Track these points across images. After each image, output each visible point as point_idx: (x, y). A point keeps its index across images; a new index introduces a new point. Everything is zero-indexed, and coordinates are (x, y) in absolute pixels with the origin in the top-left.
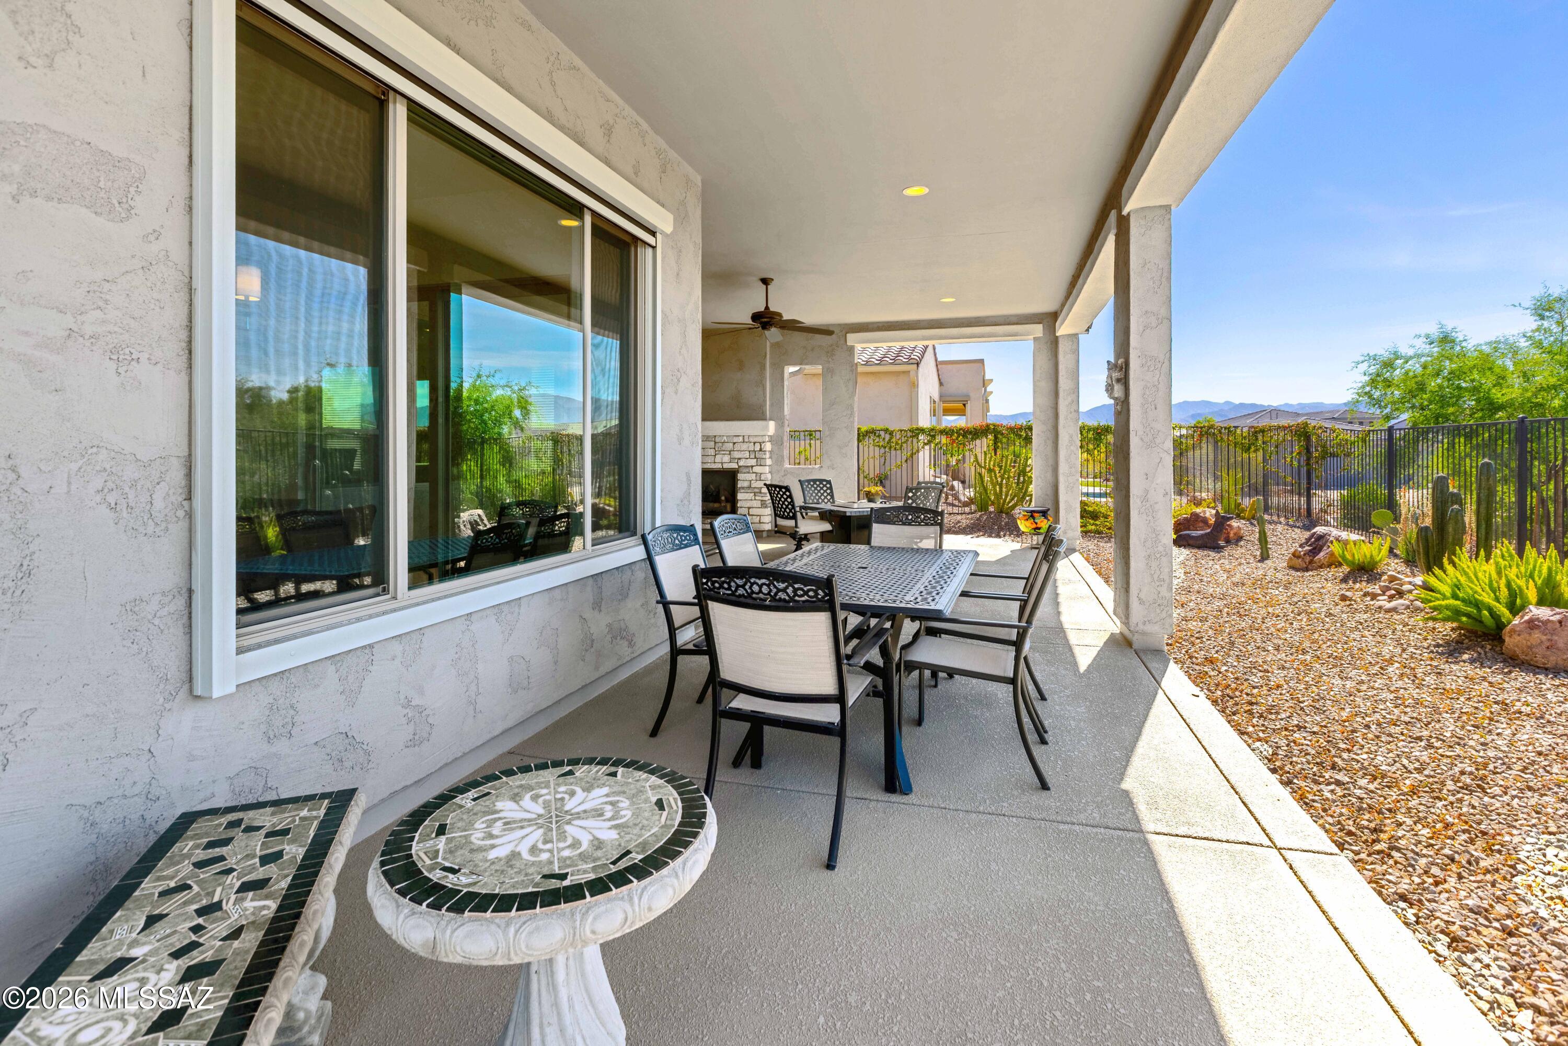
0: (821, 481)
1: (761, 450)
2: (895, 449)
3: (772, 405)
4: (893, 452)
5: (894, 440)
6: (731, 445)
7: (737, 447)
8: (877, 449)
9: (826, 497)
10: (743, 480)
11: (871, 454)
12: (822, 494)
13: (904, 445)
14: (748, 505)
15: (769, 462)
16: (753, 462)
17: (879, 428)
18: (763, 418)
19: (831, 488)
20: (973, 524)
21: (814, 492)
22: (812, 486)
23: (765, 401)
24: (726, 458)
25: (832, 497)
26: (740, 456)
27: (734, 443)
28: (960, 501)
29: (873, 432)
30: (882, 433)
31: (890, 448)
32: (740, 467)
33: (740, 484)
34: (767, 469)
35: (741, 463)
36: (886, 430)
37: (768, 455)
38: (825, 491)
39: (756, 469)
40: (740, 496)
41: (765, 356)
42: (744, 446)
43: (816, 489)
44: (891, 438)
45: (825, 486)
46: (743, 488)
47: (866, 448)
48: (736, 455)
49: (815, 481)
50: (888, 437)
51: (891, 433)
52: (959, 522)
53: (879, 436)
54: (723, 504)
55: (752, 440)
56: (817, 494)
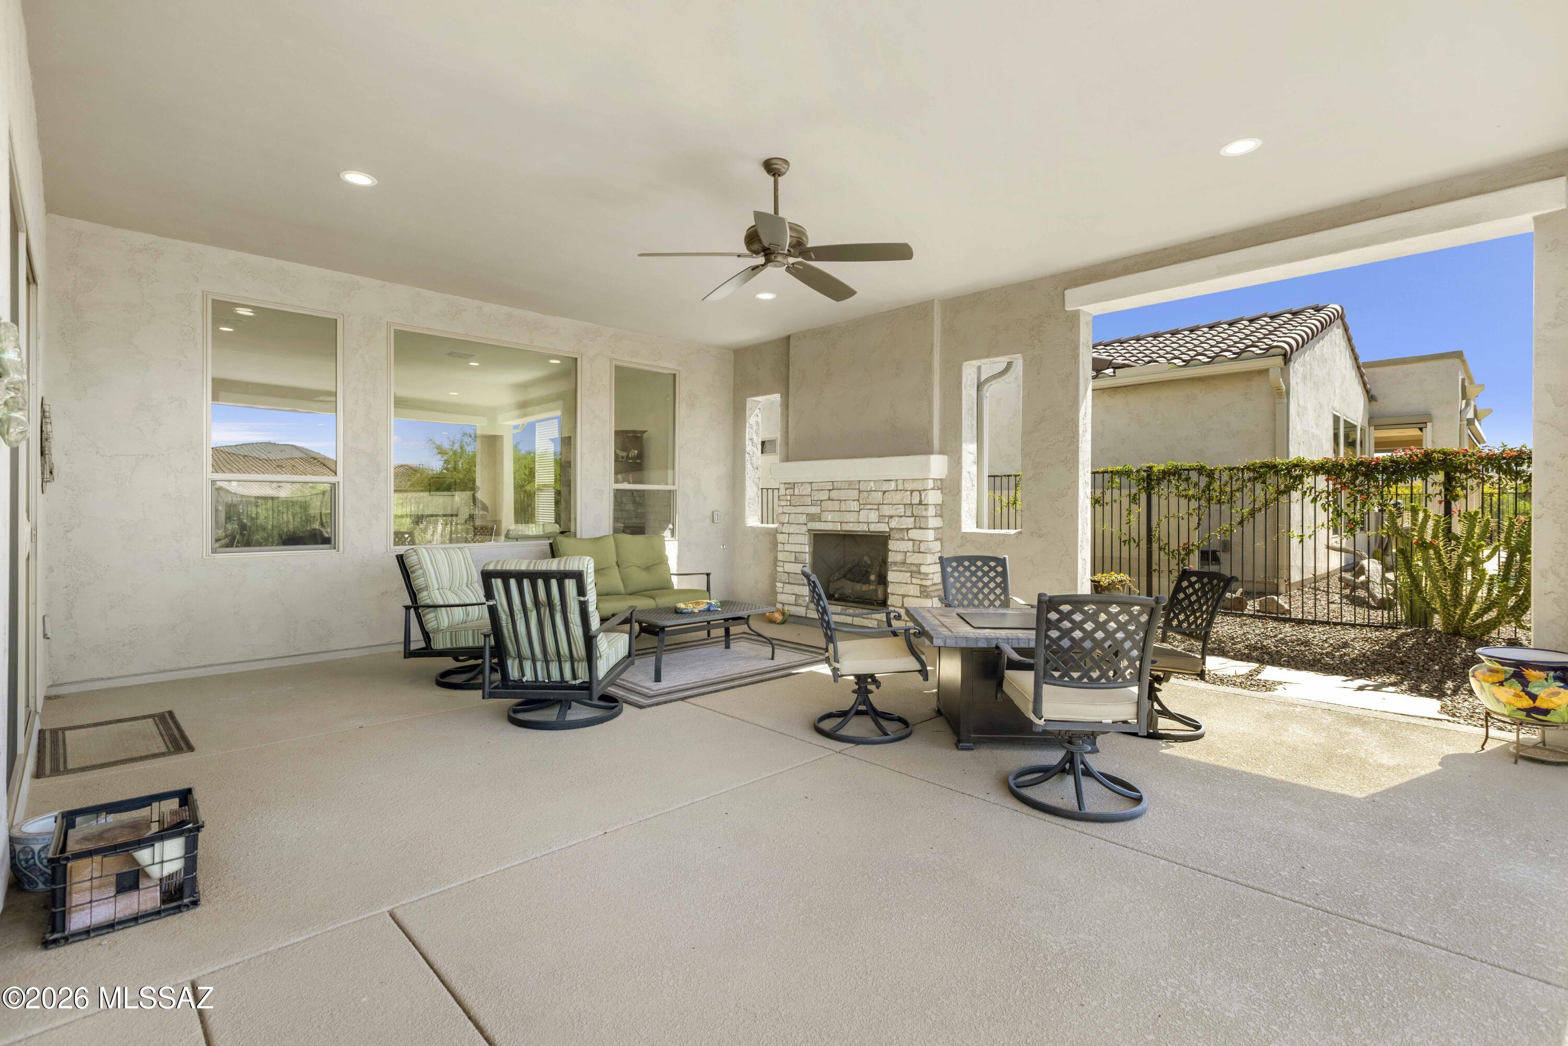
0: (986, 560)
1: (920, 503)
2: (1219, 502)
3: (943, 430)
4: (1214, 507)
5: (1216, 485)
6: (880, 494)
7: (889, 498)
8: (1183, 502)
9: (992, 591)
10: (897, 549)
11: (1173, 510)
12: (986, 585)
13: (1238, 494)
14: (902, 592)
15: (934, 522)
16: (909, 522)
17: (1187, 465)
18: (926, 450)
19: (1004, 574)
20: (1379, 654)
21: (968, 579)
22: (967, 568)
23: (931, 422)
24: (873, 516)
25: (1005, 590)
26: (891, 513)
27: (884, 492)
28: (1373, 597)
29: (1175, 473)
30: (1194, 476)
31: (1209, 500)
32: (891, 529)
33: (891, 558)
34: (931, 535)
35: (893, 524)
36: (1201, 470)
37: (931, 511)
38: (992, 579)
39: (914, 534)
40: (891, 576)
41: (932, 350)
42: (897, 497)
43: (973, 574)
44: (1210, 483)
45: (992, 569)
46: (895, 563)
47: (1164, 503)
48: (887, 510)
49: (973, 559)
50: (1204, 481)
51: (1210, 475)
52: (1345, 645)
53: (1187, 479)
54: (872, 587)
55: (909, 486)
56: (974, 585)
